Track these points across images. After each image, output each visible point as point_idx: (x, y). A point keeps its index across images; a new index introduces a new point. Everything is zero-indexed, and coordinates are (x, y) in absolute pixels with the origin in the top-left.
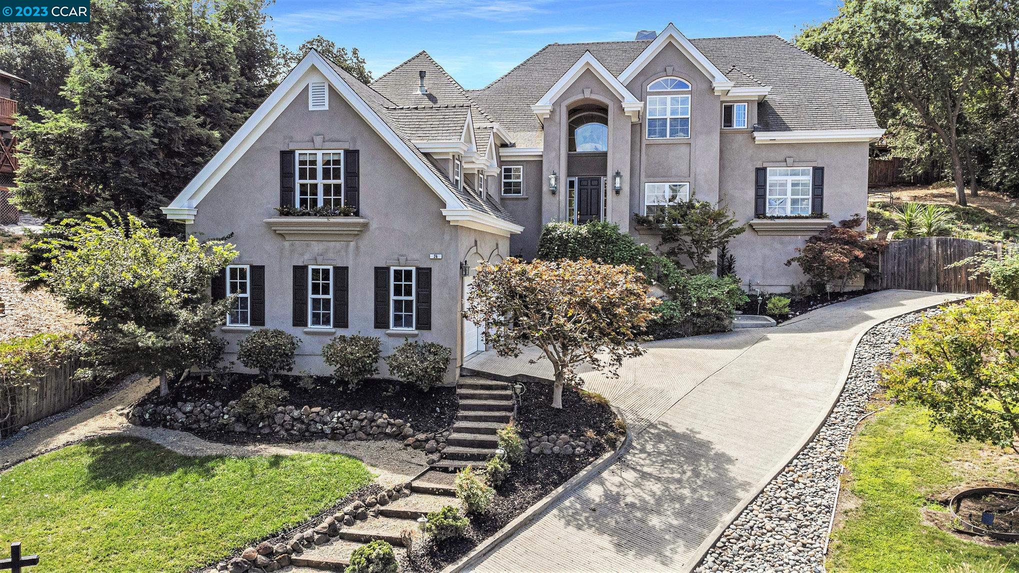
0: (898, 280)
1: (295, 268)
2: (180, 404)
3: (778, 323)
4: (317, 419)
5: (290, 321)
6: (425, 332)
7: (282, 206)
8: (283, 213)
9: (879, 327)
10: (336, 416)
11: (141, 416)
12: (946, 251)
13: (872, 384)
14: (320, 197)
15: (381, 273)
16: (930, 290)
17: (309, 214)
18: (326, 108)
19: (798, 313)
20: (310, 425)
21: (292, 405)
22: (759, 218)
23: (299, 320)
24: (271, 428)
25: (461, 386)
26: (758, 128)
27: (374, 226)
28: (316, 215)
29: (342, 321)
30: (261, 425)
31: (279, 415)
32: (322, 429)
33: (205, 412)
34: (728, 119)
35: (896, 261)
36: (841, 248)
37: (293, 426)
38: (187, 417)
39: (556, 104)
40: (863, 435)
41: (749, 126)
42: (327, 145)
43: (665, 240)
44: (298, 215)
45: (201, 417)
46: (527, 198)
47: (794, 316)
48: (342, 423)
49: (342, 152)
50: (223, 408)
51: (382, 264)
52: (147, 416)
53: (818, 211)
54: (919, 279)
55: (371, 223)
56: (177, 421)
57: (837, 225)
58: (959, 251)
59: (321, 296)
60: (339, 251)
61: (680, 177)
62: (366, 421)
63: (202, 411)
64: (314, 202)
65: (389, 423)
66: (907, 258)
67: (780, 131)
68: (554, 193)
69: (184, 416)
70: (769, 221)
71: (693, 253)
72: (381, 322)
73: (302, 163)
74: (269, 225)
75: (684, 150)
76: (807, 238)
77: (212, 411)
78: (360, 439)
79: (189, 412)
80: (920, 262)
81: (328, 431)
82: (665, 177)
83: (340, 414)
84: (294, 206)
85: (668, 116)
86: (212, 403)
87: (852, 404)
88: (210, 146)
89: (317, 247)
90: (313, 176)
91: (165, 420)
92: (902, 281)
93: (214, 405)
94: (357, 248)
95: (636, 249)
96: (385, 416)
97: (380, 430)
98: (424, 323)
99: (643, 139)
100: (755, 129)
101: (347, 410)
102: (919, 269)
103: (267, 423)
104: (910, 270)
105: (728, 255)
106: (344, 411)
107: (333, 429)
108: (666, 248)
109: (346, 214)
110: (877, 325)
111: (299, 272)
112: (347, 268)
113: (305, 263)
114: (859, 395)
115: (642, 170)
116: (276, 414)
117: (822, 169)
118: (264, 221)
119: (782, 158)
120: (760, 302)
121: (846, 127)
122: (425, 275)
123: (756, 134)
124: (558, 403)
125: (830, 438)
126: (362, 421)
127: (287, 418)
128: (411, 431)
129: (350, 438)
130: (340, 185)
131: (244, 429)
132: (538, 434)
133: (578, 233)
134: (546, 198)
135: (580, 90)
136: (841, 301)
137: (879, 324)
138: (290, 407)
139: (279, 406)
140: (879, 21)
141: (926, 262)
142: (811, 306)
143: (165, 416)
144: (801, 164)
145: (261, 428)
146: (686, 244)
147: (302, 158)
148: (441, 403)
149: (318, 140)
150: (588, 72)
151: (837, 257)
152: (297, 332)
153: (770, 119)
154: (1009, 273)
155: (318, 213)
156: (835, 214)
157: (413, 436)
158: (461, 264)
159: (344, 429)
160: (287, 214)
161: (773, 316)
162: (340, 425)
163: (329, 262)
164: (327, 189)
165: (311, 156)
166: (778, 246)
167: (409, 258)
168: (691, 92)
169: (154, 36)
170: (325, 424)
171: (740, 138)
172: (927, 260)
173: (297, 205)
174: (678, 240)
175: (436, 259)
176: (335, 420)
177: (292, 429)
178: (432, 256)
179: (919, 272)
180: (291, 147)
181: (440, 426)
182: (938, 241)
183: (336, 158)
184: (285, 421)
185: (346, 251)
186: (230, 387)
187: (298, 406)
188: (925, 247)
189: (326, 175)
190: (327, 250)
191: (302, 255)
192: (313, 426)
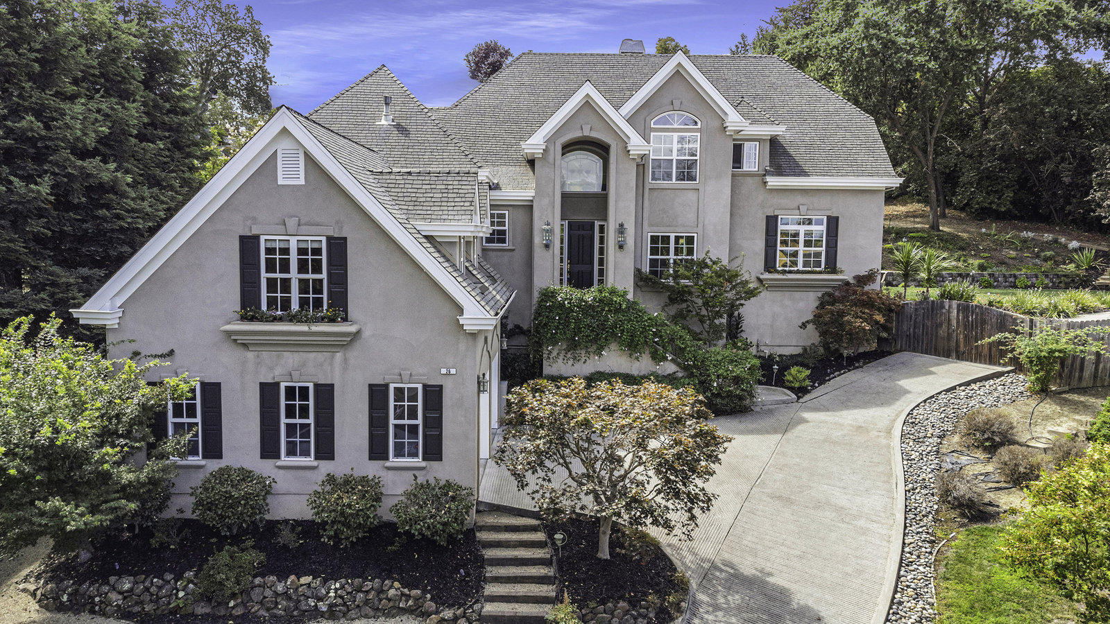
0: (914, 343)
1: (263, 385)
2: (112, 579)
3: (799, 398)
4: (309, 593)
5: (257, 452)
6: (435, 464)
7: (243, 306)
8: (244, 318)
9: (915, 412)
10: (333, 587)
11: (57, 598)
12: (968, 317)
13: (931, 498)
14: (295, 295)
15: (377, 394)
16: (948, 357)
17: (280, 319)
18: (302, 182)
19: (817, 385)
20: (300, 601)
21: (272, 573)
22: (770, 272)
23: (269, 450)
24: (246, 607)
25: (481, 528)
26: (770, 171)
27: (367, 333)
28: (291, 321)
29: (326, 451)
30: (232, 604)
31: (257, 590)
32: (316, 605)
33: (152, 590)
34: (737, 159)
35: (912, 322)
36: (861, 311)
37: (277, 603)
38: (125, 598)
39: (550, 140)
40: (948, 579)
41: (760, 169)
42: (304, 229)
43: (672, 301)
44: (267, 321)
45: (147, 597)
46: (514, 250)
47: (814, 387)
48: (341, 597)
49: (324, 239)
50: (176, 582)
51: (378, 380)
52: (65, 598)
53: (832, 267)
54: (936, 343)
55: (363, 329)
56: (111, 605)
57: (852, 281)
58: (981, 319)
59: (298, 421)
60: (321, 365)
61: (687, 226)
62: (373, 592)
63: (147, 589)
64: (286, 304)
65: (403, 594)
66: (924, 320)
67: (794, 175)
68: (547, 246)
69: (120, 597)
70: (781, 276)
71: (704, 316)
72: (377, 451)
73: (270, 251)
74: (229, 334)
75: (692, 196)
76: (820, 294)
77: (160, 588)
78: (366, 616)
79: (127, 591)
80: (940, 325)
81: (324, 609)
82: (669, 226)
83: (338, 585)
84: (260, 308)
85: (675, 157)
86: (160, 577)
87: (920, 530)
88: (116, 193)
89: (291, 359)
90: (285, 267)
91: (93, 603)
92: (918, 344)
93: (163, 580)
94: (346, 360)
95: (649, 319)
96: (397, 584)
97: (391, 604)
98: (434, 451)
99: (646, 183)
100: (767, 173)
101: (346, 577)
102: (937, 333)
103: (239, 600)
104: (927, 334)
105: (736, 314)
106: (343, 581)
107: (331, 606)
108: (673, 310)
109: (332, 320)
110: (912, 410)
111: (268, 391)
112: (332, 385)
113: (277, 380)
114: (924, 516)
115: (644, 219)
116: (252, 588)
117: (837, 218)
118: (222, 328)
119: (795, 205)
120: (775, 371)
121: (862, 174)
122: (434, 395)
123: (768, 179)
124: (604, 553)
125: (913, 585)
126: (367, 592)
127: (268, 593)
128: (433, 606)
129: (354, 616)
130: (321, 281)
131: (208, 610)
132: (592, 604)
133: (582, 300)
134: (539, 252)
135: (579, 126)
136: (857, 367)
137: (914, 409)
138: (271, 578)
139: (255, 576)
140: (872, 39)
141: (944, 326)
142: (829, 375)
143: (92, 598)
144: (815, 213)
145: (233, 608)
146: (695, 305)
147: (269, 245)
148: (462, 558)
149: (292, 224)
150: (588, 104)
151: (858, 322)
152: (265, 468)
153: (783, 161)
154: (1043, 354)
155: (292, 319)
156: (849, 269)
157: (437, 612)
158: (478, 378)
159: (345, 604)
160: (252, 319)
161: (791, 389)
162: (339, 601)
163: (310, 378)
164: (304, 285)
165: (282, 243)
166: (787, 302)
167: (413, 374)
168: (700, 130)
169: (38, 51)
170: (320, 599)
171: (749, 180)
172: (946, 325)
173: (264, 307)
174: (686, 301)
175: (448, 374)
176: (332, 594)
177: (276, 607)
178: (444, 371)
179: (937, 336)
180: (255, 232)
181: (467, 595)
182: (959, 306)
183: (316, 246)
184: (265, 597)
185: (331, 364)
186: (181, 545)
187: (283, 577)
188: (944, 311)
189: (302, 267)
190: (304, 364)
191: (271, 369)
192: (303, 603)
